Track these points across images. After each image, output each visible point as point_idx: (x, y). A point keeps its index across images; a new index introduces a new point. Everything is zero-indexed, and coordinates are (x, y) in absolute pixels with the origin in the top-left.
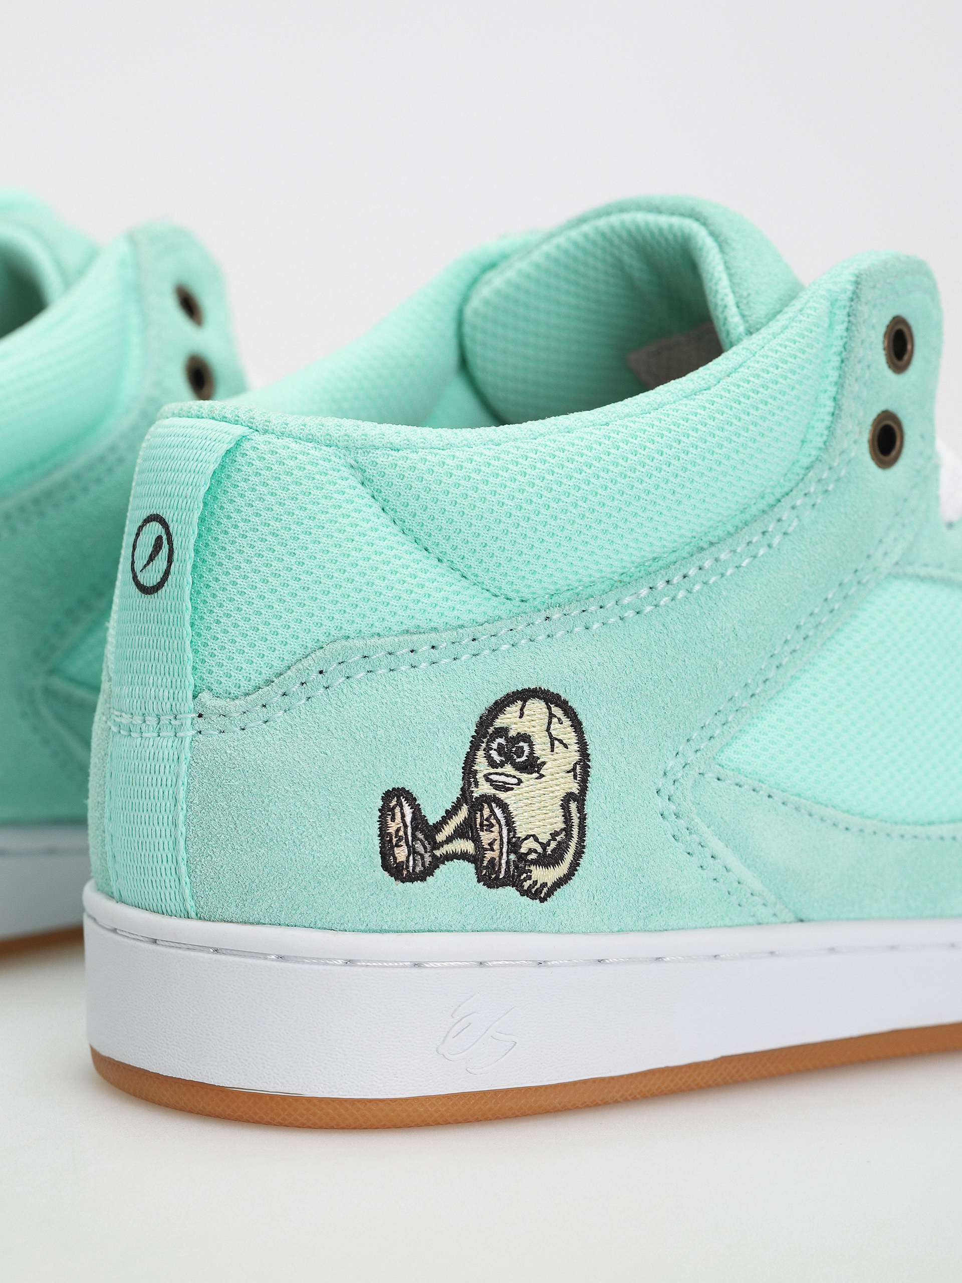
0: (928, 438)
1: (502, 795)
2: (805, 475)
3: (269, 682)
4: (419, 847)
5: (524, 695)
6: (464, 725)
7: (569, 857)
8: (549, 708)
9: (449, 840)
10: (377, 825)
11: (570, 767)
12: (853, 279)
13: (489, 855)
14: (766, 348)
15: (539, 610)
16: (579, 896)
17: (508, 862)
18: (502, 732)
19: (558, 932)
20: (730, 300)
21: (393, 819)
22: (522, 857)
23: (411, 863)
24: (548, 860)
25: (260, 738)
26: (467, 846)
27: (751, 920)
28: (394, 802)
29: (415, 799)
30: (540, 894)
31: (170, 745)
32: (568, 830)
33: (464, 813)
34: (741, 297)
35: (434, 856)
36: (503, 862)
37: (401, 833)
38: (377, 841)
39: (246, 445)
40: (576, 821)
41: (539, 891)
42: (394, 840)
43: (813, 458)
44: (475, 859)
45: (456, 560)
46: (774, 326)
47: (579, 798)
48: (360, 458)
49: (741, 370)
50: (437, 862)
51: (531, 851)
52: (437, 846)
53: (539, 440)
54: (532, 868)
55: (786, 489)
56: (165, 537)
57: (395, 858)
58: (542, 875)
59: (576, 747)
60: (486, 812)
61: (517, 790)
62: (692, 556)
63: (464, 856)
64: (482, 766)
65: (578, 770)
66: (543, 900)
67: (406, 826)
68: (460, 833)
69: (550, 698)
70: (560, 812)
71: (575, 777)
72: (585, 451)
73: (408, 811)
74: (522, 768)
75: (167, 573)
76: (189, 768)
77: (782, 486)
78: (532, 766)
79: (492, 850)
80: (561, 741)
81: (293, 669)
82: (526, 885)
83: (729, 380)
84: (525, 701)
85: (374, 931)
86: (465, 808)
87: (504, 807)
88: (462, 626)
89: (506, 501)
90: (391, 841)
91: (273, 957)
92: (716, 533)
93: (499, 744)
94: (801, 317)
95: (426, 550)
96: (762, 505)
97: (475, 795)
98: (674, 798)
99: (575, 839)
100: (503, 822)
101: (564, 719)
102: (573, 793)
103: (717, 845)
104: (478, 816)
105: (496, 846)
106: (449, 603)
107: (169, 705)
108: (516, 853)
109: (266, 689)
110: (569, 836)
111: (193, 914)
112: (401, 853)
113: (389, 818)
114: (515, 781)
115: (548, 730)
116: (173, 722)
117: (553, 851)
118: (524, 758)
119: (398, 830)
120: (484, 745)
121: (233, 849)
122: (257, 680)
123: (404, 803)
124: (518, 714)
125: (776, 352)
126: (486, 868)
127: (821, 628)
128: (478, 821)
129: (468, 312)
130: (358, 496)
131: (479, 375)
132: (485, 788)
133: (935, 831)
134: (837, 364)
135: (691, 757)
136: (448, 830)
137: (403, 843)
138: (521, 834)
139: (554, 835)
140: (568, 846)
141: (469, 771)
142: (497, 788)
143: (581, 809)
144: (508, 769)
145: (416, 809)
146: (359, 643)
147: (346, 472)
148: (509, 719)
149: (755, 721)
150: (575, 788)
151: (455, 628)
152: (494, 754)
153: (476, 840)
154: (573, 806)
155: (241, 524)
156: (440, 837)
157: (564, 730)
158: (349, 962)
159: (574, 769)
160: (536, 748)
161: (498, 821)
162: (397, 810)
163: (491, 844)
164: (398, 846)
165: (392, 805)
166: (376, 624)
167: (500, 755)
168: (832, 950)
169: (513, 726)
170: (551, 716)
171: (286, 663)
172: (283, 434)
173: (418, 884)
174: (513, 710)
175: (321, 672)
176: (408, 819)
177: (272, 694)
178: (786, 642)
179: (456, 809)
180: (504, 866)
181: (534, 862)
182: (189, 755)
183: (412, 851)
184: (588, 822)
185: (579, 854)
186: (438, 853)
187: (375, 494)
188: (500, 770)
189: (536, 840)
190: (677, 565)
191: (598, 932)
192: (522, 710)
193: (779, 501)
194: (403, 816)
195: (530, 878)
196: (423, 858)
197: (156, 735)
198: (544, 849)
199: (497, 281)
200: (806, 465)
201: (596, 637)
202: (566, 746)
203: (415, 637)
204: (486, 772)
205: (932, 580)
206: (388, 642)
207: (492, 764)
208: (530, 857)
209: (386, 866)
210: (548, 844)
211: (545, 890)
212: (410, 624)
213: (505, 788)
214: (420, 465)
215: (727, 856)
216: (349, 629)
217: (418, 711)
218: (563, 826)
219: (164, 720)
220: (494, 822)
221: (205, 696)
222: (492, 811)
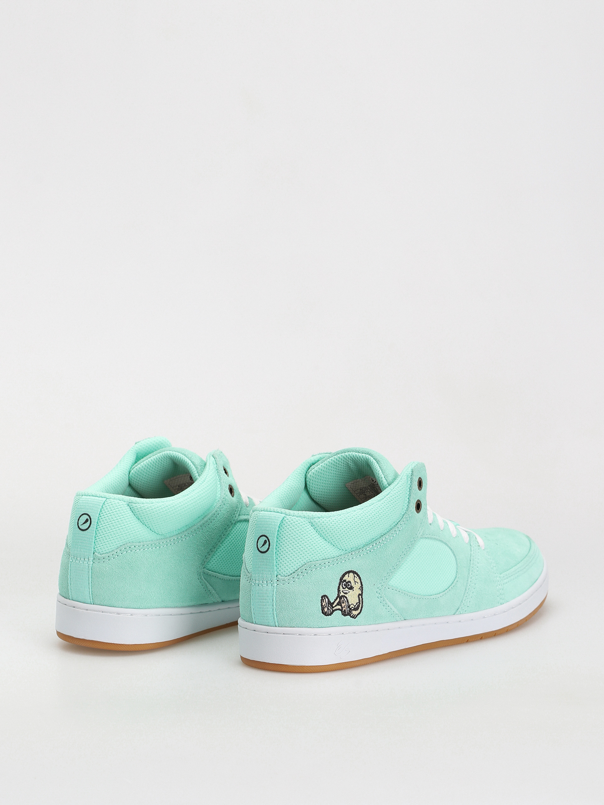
0: (426, 505)
1: (346, 595)
2: (403, 517)
3: (294, 572)
4: (329, 608)
5: (349, 572)
6: (337, 580)
7: (360, 608)
8: (354, 575)
9: (336, 606)
10: (320, 603)
11: (359, 588)
12: (411, 470)
13: (344, 609)
14: (394, 488)
15: (350, 552)
16: (362, 617)
17: (348, 610)
18: (345, 581)
19: (358, 625)
20: (383, 476)
21: (324, 602)
22: (350, 609)
23: (328, 612)
24: (356, 609)
25: (293, 585)
26: (339, 607)
27: (395, 620)
28: (324, 598)
29: (328, 597)
30: (354, 617)
31: (270, 588)
32: (359, 602)
33: (338, 600)
34: (385, 475)
35: (333, 610)
36: (347, 610)
37: (326, 605)
38: (321, 607)
39: (285, 518)
40: (361, 600)
41: (354, 616)
42: (324, 607)
43: (404, 513)
44: (341, 610)
45: (333, 542)
46: (395, 483)
47: (361, 595)
48: (311, 520)
49: (390, 494)
50: (333, 611)
51: (352, 607)
52: (333, 607)
53: (349, 514)
54: (353, 611)
55: (399, 520)
56: (267, 540)
57: (325, 611)
58: (355, 613)
59: (360, 583)
60: (343, 599)
61: (349, 594)
62: (380, 537)
63: (339, 609)
64: (341, 589)
65: (361, 589)
66: (355, 618)
67: (326, 604)
68: (338, 604)
69: (354, 572)
70: (358, 598)
71: (360, 590)
72: (359, 516)
73: (327, 600)
74: (349, 589)
75: (268, 548)
76: (276, 593)
77: (398, 520)
78: (351, 588)
79: (344, 608)
80: (357, 582)
81: (300, 569)
82: (352, 615)
83: (387, 496)
84: (349, 573)
85: (320, 627)
86: (338, 598)
87: (346, 598)
88: (334, 557)
89: (344, 528)
90: (323, 607)
91: (298, 634)
92: (385, 532)
93: (345, 584)
94: (401, 481)
95: (326, 540)
96: (394, 524)
97: (340, 595)
98: (380, 593)
99: (361, 604)
100: (346, 601)
101: (357, 577)
102: (360, 594)
103: (389, 603)
104: (341, 600)
105: (345, 607)
106: (332, 552)
107: (270, 578)
108: (349, 608)
109: (293, 574)
110: (360, 604)
111: (277, 626)
112: (326, 610)
113: (323, 602)
114: (348, 592)
115: (354, 580)
116: (271, 582)
117: (357, 607)
118: (350, 586)
119: (325, 604)
120: (341, 584)
121: (288, 611)
122: (292, 572)
123: (326, 598)
124: (348, 576)
125: (397, 489)
126: (343, 612)
127: (407, 552)
128: (341, 601)
129: (308, 476)
130: (311, 529)
131: (310, 491)
132: (342, 594)
133: (432, 597)
134: (409, 490)
135: (383, 584)
136: (335, 604)
137: (326, 607)
138: (350, 604)
139: (357, 603)
140: (360, 606)
141: (339, 590)
142: (345, 593)
143: (362, 597)
144: (347, 589)
145: (328, 600)
146: (314, 563)
147: (308, 524)
148: (346, 578)
149: (395, 574)
150: (360, 593)
151: (333, 558)
152: (343, 586)
153: (341, 606)
154: (360, 596)
155: (286, 537)
156: (334, 606)
157: (357, 579)
158: (315, 635)
159: (360, 588)
160: (352, 584)
161: (345, 601)
162: (324, 600)
163: (344, 606)
164: (325, 608)
165: (323, 599)
166: (317, 558)
167: (345, 586)
168: (411, 626)
169: (347, 579)
170: (355, 576)
171: (298, 568)
172: (294, 515)
173: (329, 616)
174: (347, 575)
175: (306, 570)
176: (327, 602)
177: (295, 575)
178: (401, 555)
179: (337, 599)
180: (347, 611)
181: (353, 610)
182: (276, 590)
183: (328, 609)
184: (363, 600)
185: (362, 608)
186: (333, 609)
187: (315, 528)
188: (345, 589)
189: (353, 605)
190: (378, 540)
191: (366, 625)
192: (348, 575)
193: (398, 523)
194: (326, 601)
195: (352, 613)
196: (330, 610)
197: (266, 585)
198: (355, 607)
199: (316, 468)
200: (403, 514)
201: (362, 558)
202: (358, 583)
203: (325, 560)
204: (342, 590)
205: (428, 538)
206: (319, 562)
207: (343, 588)
208: (352, 609)
209: (323, 613)
210: (356, 605)
211: (355, 616)
212: (324, 558)
213: (346, 593)
214: (325, 521)
215: (391, 606)
216: (311, 560)
217: (327, 577)
218: (358, 601)
219: (269, 582)
220: (344, 601)
221: (279, 576)
222: (344, 599)
